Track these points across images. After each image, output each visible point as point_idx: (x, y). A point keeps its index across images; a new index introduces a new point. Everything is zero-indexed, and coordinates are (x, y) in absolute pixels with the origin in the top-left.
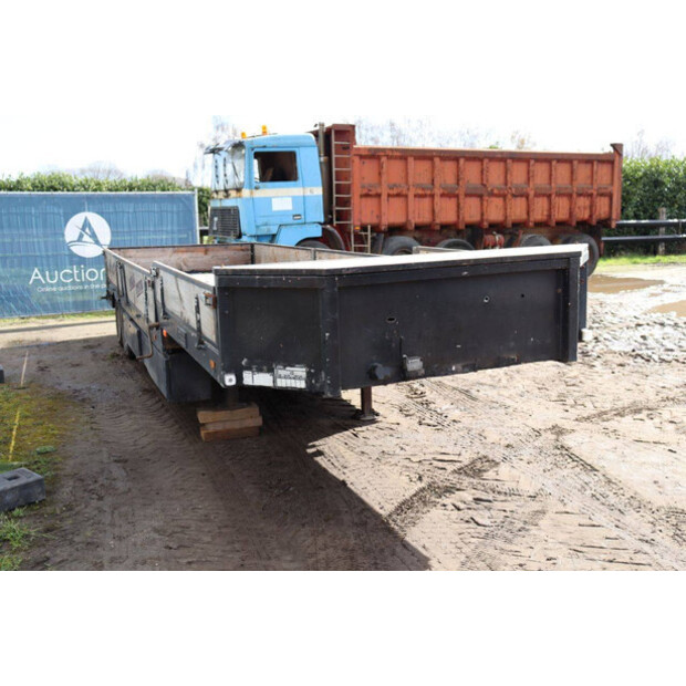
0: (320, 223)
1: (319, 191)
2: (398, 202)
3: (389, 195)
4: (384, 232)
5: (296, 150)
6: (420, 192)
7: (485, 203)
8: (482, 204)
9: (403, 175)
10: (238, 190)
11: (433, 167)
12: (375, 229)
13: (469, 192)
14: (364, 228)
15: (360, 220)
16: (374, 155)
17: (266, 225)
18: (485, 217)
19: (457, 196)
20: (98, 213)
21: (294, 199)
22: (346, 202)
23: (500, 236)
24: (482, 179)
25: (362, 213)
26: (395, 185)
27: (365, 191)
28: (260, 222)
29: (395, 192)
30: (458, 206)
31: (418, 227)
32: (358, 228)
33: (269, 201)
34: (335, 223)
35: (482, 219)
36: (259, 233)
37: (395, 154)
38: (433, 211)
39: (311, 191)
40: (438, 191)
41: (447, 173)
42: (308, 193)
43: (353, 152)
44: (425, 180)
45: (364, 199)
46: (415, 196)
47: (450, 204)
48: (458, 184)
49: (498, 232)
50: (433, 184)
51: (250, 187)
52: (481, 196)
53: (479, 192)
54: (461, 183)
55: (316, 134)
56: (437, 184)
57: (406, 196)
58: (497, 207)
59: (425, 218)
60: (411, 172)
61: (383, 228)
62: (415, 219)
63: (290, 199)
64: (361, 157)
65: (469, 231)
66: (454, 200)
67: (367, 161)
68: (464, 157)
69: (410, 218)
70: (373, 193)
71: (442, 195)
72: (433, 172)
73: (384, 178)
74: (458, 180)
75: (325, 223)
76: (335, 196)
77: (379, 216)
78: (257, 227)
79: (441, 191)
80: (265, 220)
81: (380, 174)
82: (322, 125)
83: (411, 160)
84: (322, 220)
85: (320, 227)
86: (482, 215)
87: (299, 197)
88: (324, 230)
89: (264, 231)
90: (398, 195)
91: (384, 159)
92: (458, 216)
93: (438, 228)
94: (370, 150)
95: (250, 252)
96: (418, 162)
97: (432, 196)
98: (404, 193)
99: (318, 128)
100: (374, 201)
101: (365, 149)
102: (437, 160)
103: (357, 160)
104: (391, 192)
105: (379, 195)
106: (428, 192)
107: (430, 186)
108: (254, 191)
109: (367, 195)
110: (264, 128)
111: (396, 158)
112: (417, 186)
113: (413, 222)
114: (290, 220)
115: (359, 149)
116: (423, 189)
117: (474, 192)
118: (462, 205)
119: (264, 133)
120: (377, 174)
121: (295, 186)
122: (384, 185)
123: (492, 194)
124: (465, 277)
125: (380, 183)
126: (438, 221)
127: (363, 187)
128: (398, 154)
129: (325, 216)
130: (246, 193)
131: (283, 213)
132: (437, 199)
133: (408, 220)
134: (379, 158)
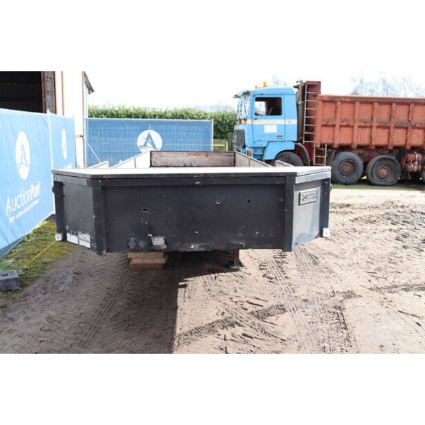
0: (295, 142)
1: (295, 122)
2: (347, 131)
3: (341, 126)
4: (336, 149)
5: (282, 96)
6: (362, 124)
7: (409, 133)
8: (407, 134)
9: (352, 113)
10: (245, 120)
11: (373, 109)
12: (330, 147)
13: (397, 125)
14: (322, 146)
15: (321, 141)
16: (332, 100)
17: (260, 141)
18: (408, 142)
19: (389, 128)
20: (156, 131)
21: (279, 126)
22: (312, 129)
23: (419, 155)
24: (408, 117)
25: (322, 136)
26: (345, 119)
27: (325, 123)
28: (256, 139)
29: (345, 124)
30: (389, 134)
31: (360, 147)
32: (319, 146)
33: (262, 127)
34: (304, 142)
35: (406, 144)
36: (255, 146)
37: (347, 100)
38: (371, 137)
39: (289, 122)
40: (375, 124)
41: (383, 113)
42: (287, 123)
43: (319, 98)
44: (367, 117)
45: (324, 128)
46: (359, 127)
47: (384, 133)
48: (390, 120)
49: (418, 153)
50: (372, 119)
51: (252, 118)
52: (406, 128)
53: (406, 126)
54: (392, 119)
55: (296, 87)
56: (375, 120)
57: (353, 127)
58: (418, 135)
59: (365, 141)
60: (357, 112)
61: (335, 146)
62: (357, 142)
63: (276, 127)
64: (324, 101)
65: (397, 151)
66: (386, 130)
67: (327, 104)
68: (396, 103)
69: (354, 140)
70: (330, 124)
71: (378, 127)
72: (372, 112)
73: (338, 115)
74: (391, 117)
75: (297, 142)
76: (305, 125)
77: (333, 139)
78: (254, 142)
79: (378, 124)
80: (259, 138)
81: (336, 112)
82: (301, 81)
83: (357, 104)
84: (296, 140)
85: (293, 144)
86: (406, 140)
87: (281, 125)
88: (296, 146)
89: (258, 144)
90: (347, 126)
91: (339, 103)
92: (389, 141)
93: (373, 148)
94: (330, 97)
95: (233, 157)
96: (363, 105)
97: (371, 127)
98: (351, 125)
99: (298, 83)
100: (331, 129)
101: (326, 96)
102: (376, 104)
103: (321, 103)
104: (342, 124)
105: (334, 126)
106: (368, 125)
107: (370, 121)
108: (254, 121)
109: (326, 125)
110: (265, 83)
111: (347, 102)
112: (361, 121)
113: (356, 143)
114: (275, 139)
115: (322, 97)
116: (365, 123)
117: (401, 126)
118: (391, 134)
119: (265, 86)
120: (333, 112)
121: (280, 118)
122: (338, 119)
123: (415, 127)
124: (198, 185)
125: (335, 118)
126: (373, 143)
127: (324, 120)
128: (349, 100)
129: (298, 137)
130: (249, 121)
131: (271, 135)
132: (374, 129)
133: (353, 143)
134: (335, 102)
